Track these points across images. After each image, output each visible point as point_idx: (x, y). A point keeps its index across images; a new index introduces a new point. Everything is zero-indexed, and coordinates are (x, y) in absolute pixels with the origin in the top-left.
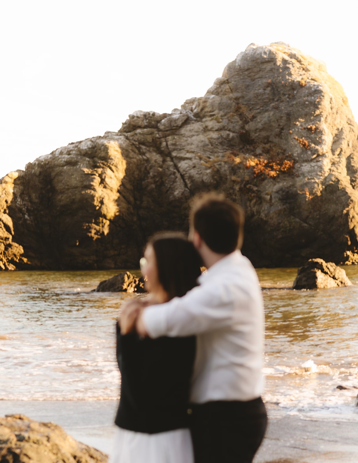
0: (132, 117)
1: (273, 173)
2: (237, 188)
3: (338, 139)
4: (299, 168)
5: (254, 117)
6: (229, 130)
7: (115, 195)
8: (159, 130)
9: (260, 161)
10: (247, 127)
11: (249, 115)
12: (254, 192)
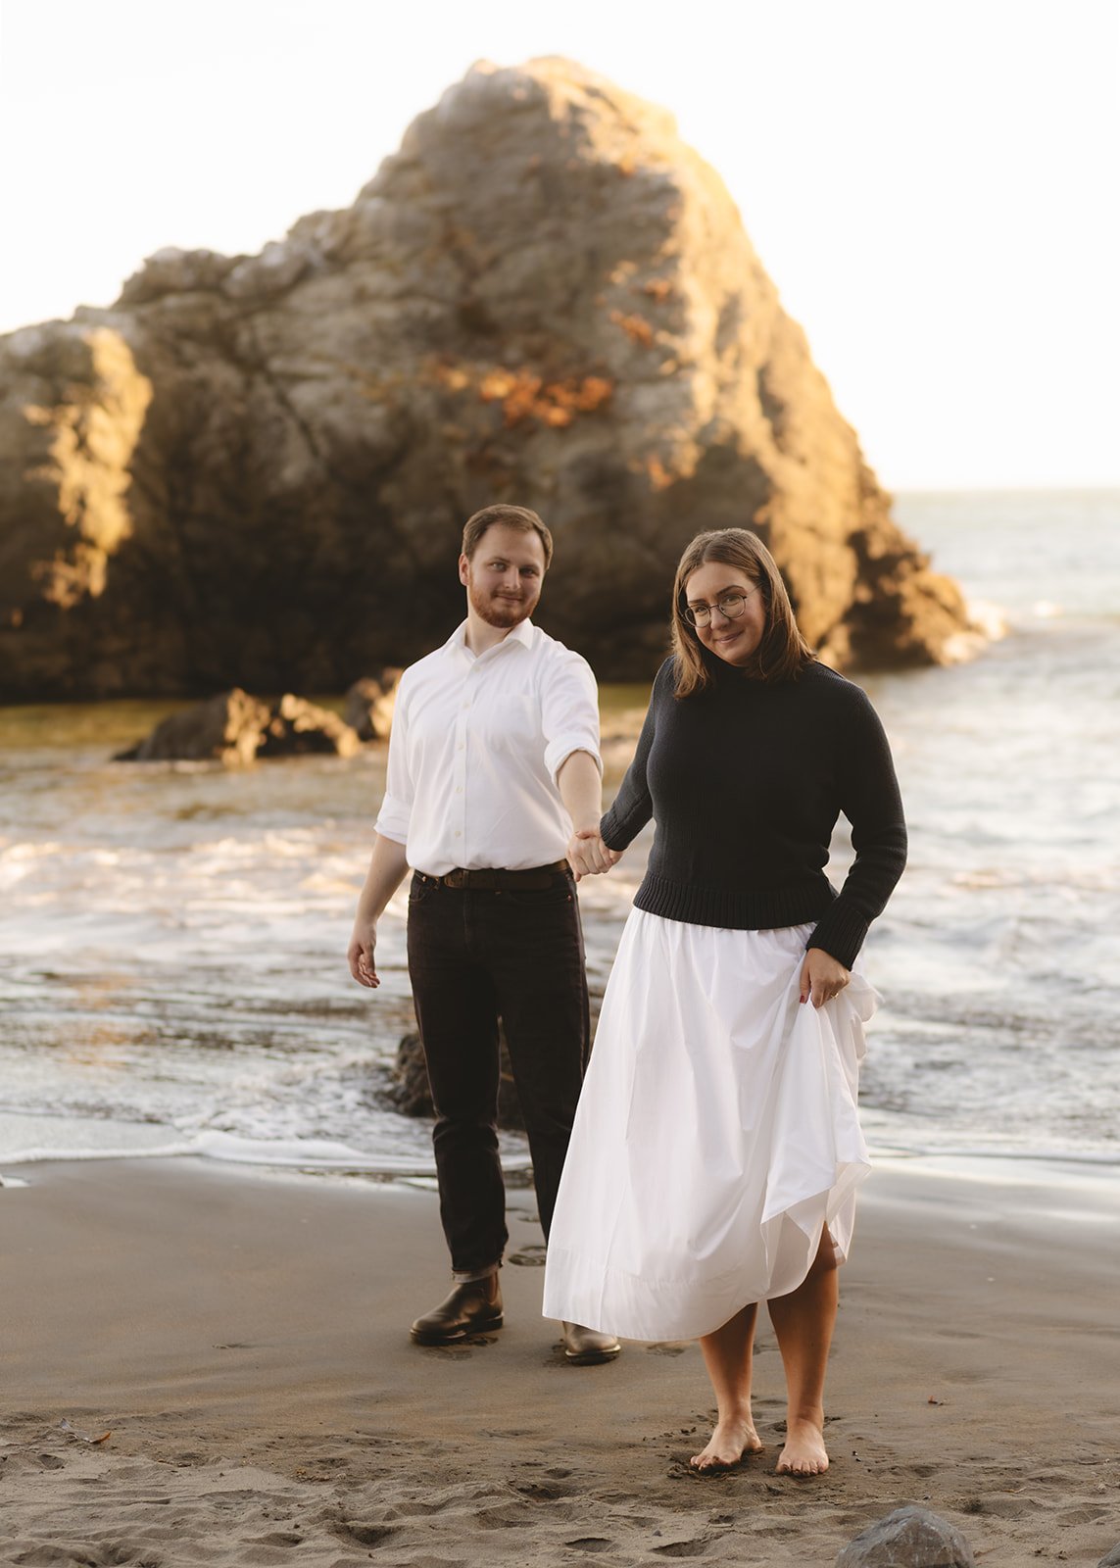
0: (152, 264)
1: (557, 415)
2: (459, 456)
3: (729, 318)
4: (630, 398)
5: (494, 263)
7: (119, 482)
8: (227, 298)
9: (520, 382)
10: (477, 288)
11: (481, 254)
12: (506, 468)
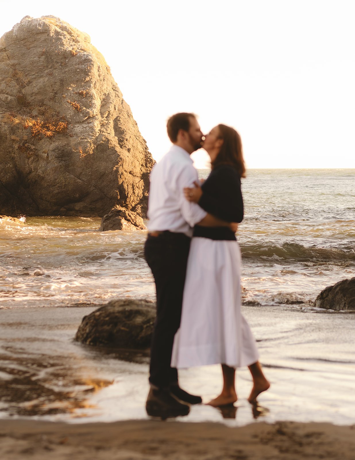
1: (49, 133)
2: (16, 146)
3: (105, 102)
4: (73, 128)
5: (30, 82)
6: (7, 94)
9: (37, 122)
10: (23, 91)
11: (25, 80)
12: (32, 150)
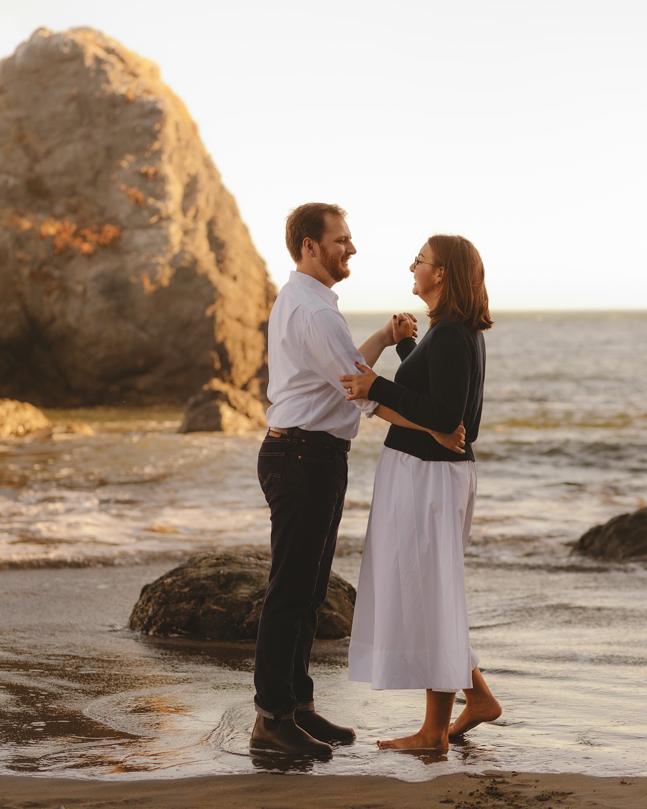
1: (87, 247)
2: (25, 271)
4: (130, 238)
5: (48, 153)
6: (8, 173)
9: (64, 227)
10: (38, 168)
11: (41, 148)
12: (54, 279)
